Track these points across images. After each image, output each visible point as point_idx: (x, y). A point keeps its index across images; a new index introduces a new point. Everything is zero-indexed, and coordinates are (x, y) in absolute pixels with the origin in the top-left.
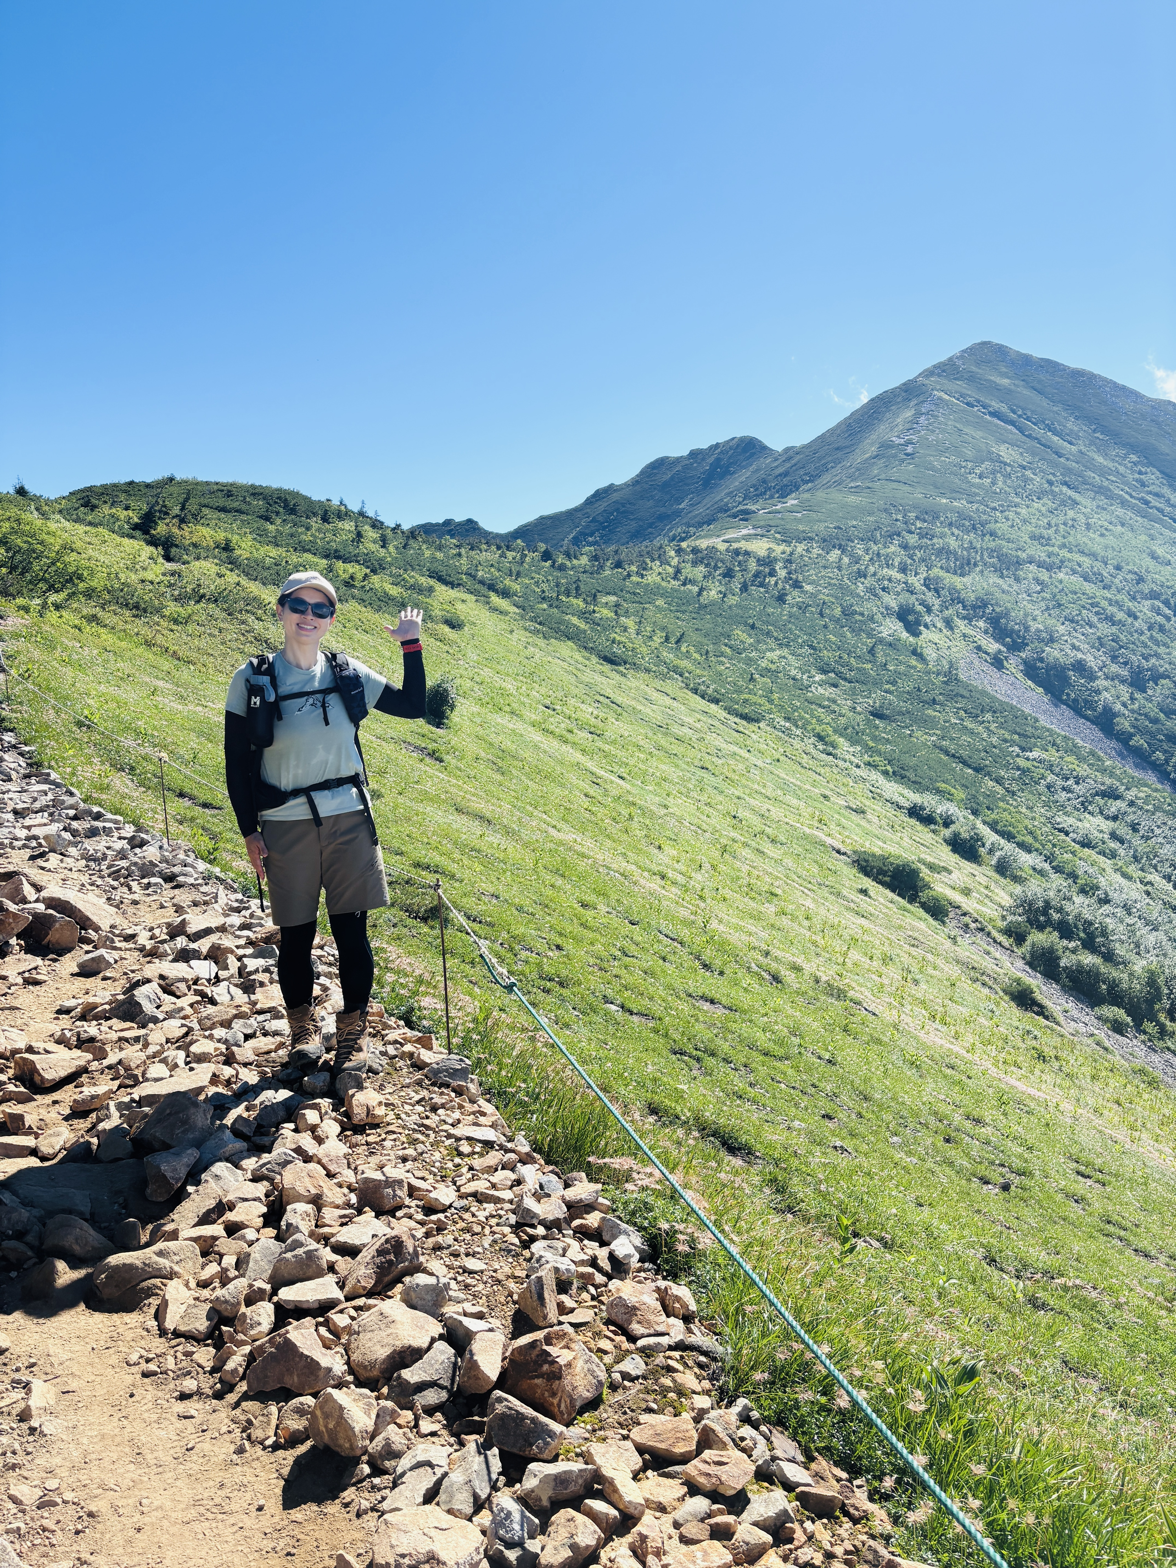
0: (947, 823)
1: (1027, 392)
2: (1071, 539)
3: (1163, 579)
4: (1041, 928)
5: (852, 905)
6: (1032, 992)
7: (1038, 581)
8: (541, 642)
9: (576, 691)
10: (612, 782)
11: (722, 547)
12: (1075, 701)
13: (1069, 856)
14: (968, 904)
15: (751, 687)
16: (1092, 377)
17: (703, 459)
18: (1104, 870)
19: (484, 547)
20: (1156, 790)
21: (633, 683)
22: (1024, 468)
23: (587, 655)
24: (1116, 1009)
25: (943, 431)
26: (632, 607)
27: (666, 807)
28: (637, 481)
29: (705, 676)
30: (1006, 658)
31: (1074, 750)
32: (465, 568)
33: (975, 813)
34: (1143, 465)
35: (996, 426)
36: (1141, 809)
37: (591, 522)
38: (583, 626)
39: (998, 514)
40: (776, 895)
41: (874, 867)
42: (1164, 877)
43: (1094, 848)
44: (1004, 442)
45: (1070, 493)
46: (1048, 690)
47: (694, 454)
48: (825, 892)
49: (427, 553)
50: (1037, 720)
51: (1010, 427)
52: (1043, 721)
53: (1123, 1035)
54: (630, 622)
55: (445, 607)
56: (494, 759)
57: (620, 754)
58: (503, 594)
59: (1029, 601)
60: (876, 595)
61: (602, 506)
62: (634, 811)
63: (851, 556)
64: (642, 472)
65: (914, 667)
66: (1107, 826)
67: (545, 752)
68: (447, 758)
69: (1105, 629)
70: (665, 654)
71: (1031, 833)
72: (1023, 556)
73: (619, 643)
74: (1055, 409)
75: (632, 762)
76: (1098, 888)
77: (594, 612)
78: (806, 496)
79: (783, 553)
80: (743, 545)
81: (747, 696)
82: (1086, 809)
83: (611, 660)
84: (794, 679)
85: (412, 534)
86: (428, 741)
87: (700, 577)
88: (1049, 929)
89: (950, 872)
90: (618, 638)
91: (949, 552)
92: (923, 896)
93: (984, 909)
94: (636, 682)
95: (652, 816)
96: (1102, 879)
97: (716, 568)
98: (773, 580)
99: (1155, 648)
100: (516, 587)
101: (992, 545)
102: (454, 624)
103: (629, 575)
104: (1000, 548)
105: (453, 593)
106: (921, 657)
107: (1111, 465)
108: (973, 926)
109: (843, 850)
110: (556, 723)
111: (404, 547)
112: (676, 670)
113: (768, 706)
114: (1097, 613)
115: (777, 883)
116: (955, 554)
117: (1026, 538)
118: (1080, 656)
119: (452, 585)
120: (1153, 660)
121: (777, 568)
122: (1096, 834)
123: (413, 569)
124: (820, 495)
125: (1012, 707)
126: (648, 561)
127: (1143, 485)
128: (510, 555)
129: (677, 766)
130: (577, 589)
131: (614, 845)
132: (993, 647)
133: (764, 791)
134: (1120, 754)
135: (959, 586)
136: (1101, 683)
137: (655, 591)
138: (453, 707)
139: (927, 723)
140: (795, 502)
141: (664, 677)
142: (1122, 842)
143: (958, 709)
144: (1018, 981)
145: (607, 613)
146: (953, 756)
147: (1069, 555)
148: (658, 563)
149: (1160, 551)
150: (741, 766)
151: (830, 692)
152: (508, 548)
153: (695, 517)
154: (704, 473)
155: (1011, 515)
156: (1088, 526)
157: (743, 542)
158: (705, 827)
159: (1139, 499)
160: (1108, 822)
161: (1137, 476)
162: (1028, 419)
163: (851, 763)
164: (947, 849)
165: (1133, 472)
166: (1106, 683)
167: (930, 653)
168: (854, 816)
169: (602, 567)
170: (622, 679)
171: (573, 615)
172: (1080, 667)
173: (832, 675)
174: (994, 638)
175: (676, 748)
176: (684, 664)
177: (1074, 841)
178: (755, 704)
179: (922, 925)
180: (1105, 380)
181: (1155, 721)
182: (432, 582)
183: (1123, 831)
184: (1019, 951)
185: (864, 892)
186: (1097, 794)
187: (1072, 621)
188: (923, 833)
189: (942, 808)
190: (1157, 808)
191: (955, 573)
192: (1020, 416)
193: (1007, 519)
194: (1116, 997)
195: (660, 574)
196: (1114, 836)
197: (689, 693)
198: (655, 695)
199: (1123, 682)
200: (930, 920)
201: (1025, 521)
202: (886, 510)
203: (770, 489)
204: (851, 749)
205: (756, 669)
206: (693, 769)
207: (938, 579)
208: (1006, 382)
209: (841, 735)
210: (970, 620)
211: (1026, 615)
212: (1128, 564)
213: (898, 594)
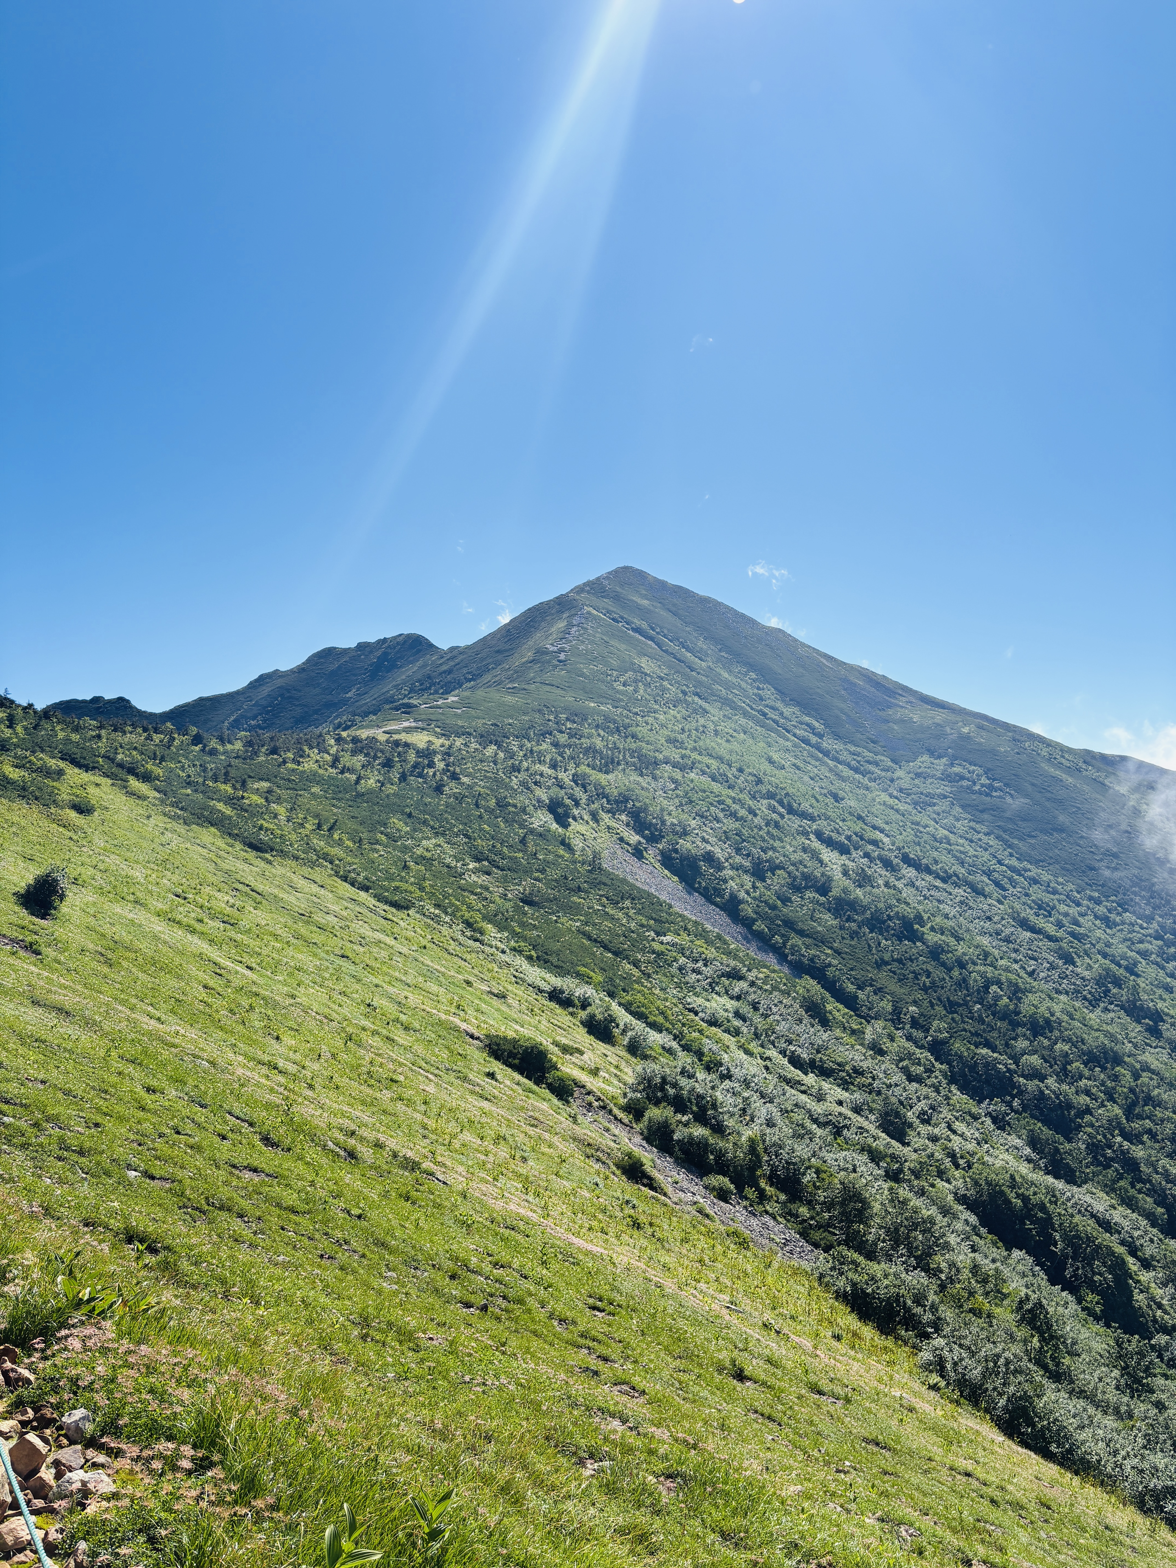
0: (585, 1005)
1: (663, 613)
2: (701, 743)
3: (777, 781)
4: (657, 1103)
5: (477, 1089)
6: (642, 1165)
7: (674, 781)
8: (181, 829)
9: (211, 879)
10: (237, 972)
11: (382, 738)
12: (706, 888)
13: (696, 1035)
14: (591, 1083)
15: (403, 874)
16: (718, 604)
17: (371, 652)
18: (728, 1047)
19: (130, 729)
20: (774, 971)
21: (279, 870)
22: (662, 678)
23: (230, 841)
24: (721, 1177)
25: (592, 642)
26: (284, 794)
27: (293, 997)
28: (303, 669)
29: (355, 863)
30: (645, 849)
31: (703, 934)
32: (102, 751)
33: (611, 995)
34: (761, 682)
35: (638, 640)
36: (761, 988)
37: (254, 705)
38: (228, 811)
39: (639, 718)
40: (396, 1082)
41: (505, 1050)
42: (780, 1053)
43: (720, 1026)
44: (645, 655)
45: (700, 702)
46: (683, 878)
47: (361, 646)
48: (452, 1077)
49: (61, 735)
50: (670, 907)
51: (650, 642)
52: (678, 908)
53: (727, 1202)
54: (281, 810)
55: (75, 790)
56: (103, 951)
57: (252, 943)
58: (143, 778)
59: (665, 798)
60: (528, 788)
61: (265, 690)
62: (257, 1002)
63: (506, 751)
64: (309, 660)
65: (562, 857)
66: (731, 1004)
67: (165, 942)
68: (44, 950)
69: (731, 825)
70: (315, 841)
71: (662, 1013)
72: (661, 757)
73: (267, 830)
74: (688, 629)
75: (265, 952)
76: (721, 1065)
77: (243, 797)
78: (467, 694)
79: (442, 746)
80: (403, 737)
81: (397, 884)
82: (713, 989)
83: (257, 847)
84: (448, 867)
85: (46, 714)
86: (27, 933)
87: (358, 766)
88: (664, 1104)
89: (582, 1053)
90: (266, 825)
91: (595, 751)
92: (550, 1077)
93: (607, 1088)
94: (281, 869)
95: (275, 1005)
96: (726, 1056)
97: (375, 757)
98: (431, 772)
99: (771, 842)
100: (158, 771)
101: (633, 746)
102: (83, 809)
103: (284, 762)
104: (641, 749)
105: (86, 777)
106: (568, 847)
107: (734, 680)
108: (596, 1104)
109: (476, 1034)
110: (186, 913)
111: (34, 728)
112: (326, 857)
113: (418, 893)
114: (723, 810)
115: (400, 1070)
116: (601, 753)
117: (663, 741)
118: (709, 848)
119: (87, 768)
120: (770, 853)
121: (436, 760)
122: (722, 1013)
123: (42, 751)
124: (480, 693)
125: (649, 895)
126: (306, 748)
127: (761, 699)
128: (157, 738)
129: (315, 955)
130: (226, 774)
131: (225, 1036)
132: (634, 838)
133: (404, 978)
134: (745, 938)
135: (604, 783)
136: (728, 873)
137: (313, 778)
138: (62, 897)
139: (572, 910)
140: (456, 699)
141: (313, 864)
142: (744, 1020)
143: (601, 896)
144: (630, 1155)
145: (256, 799)
146: (595, 941)
147: (699, 758)
148: (316, 751)
149: (775, 757)
150: (384, 954)
151: (483, 879)
152: (156, 731)
153: (361, 706)
154: (371, 665)
155: (650, 720)
156: (716, 733)
157: (404, 734)
158: (334, 1015)
159: (758, 711)
160: (733, 1002)
161: (756, 691)
162: (664, 636)
163: (497, 949)
164: (583, 1031)
165: (753, 687)
166: (730, 873)
167: (577, 843)
168: (495, 1002)
169: (256, 753)
170: (268, 866)
171: (219, 801)
172: (709, 858)
173: (486, 863)
174: (635, 831)
175: (318, 937)
176: (335, 851)
177: (703, 1020)
178: (406, 891)
179: (544, 1106)
180: (727, 607)
181: (774, 908)
182: (62, 764)
183: (746, 1010)
184: (637, 1127)
185: (491, 1075)
186: (723, 975)
187: (702, 817)
188: (562, 1016)
189: (581, 990)
190: (775, 988)
191: (600, 771)
192: (658, 633)
193: (647, 723)
194: (722, 1166)
195: (317, 761)
196: (737, 1014)
197: (339, 880)
198: (301, 883)
199: (746, 872)
200: (555, 1100)
201: (662, 726)
202: (539, 711)
203: (434, 684)
204: (499, 935)
205: (411, 857)
206: (332, 958)
207: (585, 776)
208: (645, 602)
209: (490, 921)
210: (614, 814)
211: (662, 810)
212: (748, 767)
213: (549, 788)
